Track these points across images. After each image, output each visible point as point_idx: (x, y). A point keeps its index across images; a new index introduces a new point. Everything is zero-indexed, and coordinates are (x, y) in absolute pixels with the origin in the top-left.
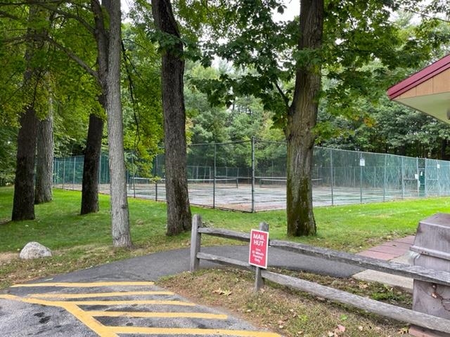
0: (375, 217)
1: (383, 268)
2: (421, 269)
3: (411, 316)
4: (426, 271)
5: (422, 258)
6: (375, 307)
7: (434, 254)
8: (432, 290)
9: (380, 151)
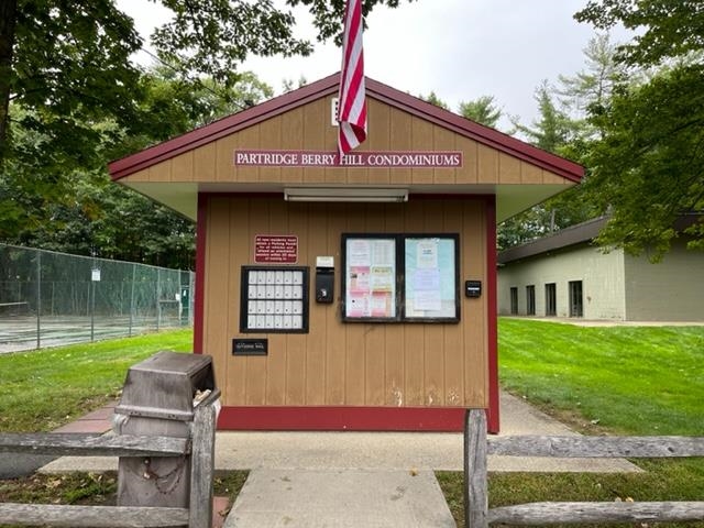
0: (108, 362)
1: (72, 448)
2: (128, 439)
3: (111, 517)
4: (136, 441)
5: (131, 422)
6: (57, 516)
7: (147, 413)
8: (144, 468)
9: (132, 259)
